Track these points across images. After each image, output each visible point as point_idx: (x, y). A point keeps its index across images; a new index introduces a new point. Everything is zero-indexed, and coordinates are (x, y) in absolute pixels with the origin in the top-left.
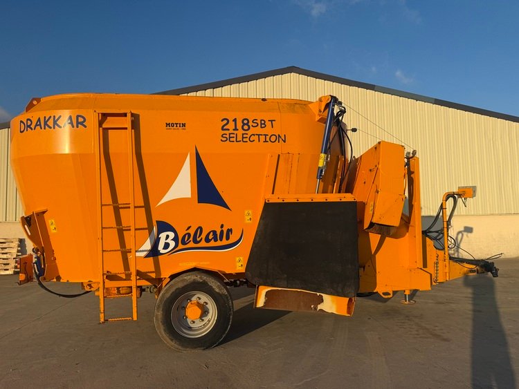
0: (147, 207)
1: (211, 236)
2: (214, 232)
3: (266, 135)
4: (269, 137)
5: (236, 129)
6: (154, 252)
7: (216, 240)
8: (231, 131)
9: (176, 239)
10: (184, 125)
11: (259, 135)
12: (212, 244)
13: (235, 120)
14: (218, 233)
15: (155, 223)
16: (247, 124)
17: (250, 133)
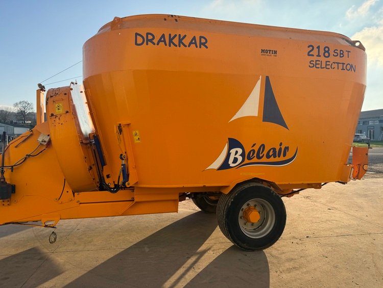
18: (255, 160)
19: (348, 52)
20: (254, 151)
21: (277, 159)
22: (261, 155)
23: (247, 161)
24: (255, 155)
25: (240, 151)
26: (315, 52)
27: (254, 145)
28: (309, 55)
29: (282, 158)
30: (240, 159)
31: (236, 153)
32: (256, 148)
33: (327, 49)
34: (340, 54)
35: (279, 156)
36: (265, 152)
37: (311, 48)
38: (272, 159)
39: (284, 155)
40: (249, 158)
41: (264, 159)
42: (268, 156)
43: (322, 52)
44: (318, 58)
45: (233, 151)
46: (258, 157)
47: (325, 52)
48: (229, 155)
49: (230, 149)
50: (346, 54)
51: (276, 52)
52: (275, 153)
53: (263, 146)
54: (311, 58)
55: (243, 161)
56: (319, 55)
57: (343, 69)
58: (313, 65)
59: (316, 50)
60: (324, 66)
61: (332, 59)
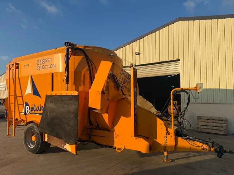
0: (22, 96)
1: (38, 109)
2: (38, 107)
3: (49, 65)
4: (50, 66)
5: (41, 64)
6: (25, 114)
7: (39, 111)
8: (40, 65)
9: (29, 109)
10: (28, 65)
11: (47, 65)
12: (38, 112)
13: (41, 60)
14: (39, 108)
15: (24, 103)
16: (44, 61)
17: (44, 65)
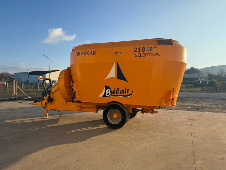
18: (116, 94)
19: (155, 48)
20: (115, 90)
21: (124, 94)
22: (118, 92)
23: (112, 94)
24: (116, 92)
25: (110, 90)
26: (138, 50)
27: (115, 88)
28: (135, 52)
29: (126, 94)
30: (110, 94)
31: (108, 91)
32: (116, 90)
33: (143, 48)
34: (151, 49)
35: (125, 93)
36: (119, 91)
37: (136, 49)
38: (122, 94)
39: (128, 93)
40: (113, 93)
41: (119, 94)
42: (121, 93)
43: (141, 49)
44: (139, 53)
45: (107, 90)
46: (117, 93)
47: (143, 49)
48: (106, 92)
49: (106, 90)
50: (153, 49)
51: (120, 53)
52: (123, 92)
53: (118, 88)
54: (136, 53)
55: (111, 94)
56: (139, 51)
57: (152, 56)
58: (137, 56)
59: (138, 49)
60: (142, 55)
61: (146, 52)
